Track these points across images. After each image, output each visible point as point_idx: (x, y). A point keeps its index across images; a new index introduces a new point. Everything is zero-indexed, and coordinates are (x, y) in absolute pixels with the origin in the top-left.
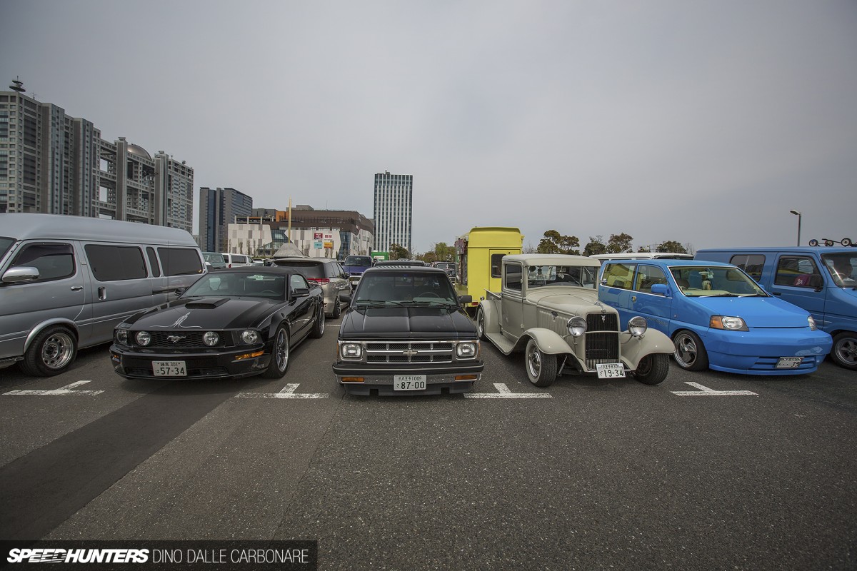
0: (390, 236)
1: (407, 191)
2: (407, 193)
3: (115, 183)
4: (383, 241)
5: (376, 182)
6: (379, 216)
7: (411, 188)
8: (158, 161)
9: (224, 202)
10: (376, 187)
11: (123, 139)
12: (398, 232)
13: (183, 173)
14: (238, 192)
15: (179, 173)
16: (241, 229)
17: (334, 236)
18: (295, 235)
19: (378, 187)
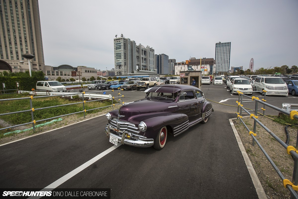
0: (221, 65)
1: (228, 48)
2: (228, 49)
3: (139, 56)
4: (218, 67)
5: (216, 46)
6: (217, 59)
7: (230, 47)
8: (147, 49)
9: (161, 58)
10: (216, 48)
11: (140, 44)
12: (224, 64)
13: (152, 51)
14: (165, 55)
15: (151, 51)
16: (179, 67)
17: (208, 67)
18: (195, 68)
19: (217, 48)
